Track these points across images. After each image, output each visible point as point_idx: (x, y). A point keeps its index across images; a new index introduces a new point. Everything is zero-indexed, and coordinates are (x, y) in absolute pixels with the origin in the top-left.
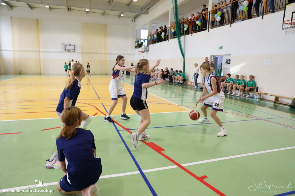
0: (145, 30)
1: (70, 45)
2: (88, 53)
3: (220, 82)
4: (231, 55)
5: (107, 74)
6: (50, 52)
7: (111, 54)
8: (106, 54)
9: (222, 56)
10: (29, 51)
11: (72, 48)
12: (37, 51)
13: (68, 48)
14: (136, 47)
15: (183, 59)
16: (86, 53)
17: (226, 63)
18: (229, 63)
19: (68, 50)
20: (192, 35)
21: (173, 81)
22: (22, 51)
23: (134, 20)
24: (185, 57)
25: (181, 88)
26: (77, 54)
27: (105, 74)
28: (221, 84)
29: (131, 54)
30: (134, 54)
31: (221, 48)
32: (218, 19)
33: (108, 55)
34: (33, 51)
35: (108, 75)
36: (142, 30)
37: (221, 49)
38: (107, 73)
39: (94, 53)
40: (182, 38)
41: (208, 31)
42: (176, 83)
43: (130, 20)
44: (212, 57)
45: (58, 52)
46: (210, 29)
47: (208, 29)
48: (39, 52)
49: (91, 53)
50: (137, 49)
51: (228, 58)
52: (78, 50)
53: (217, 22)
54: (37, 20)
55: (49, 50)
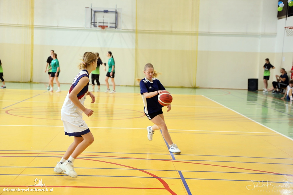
1: (106, 12)
2: (150, 32)
5: (195, 88)
6: (58, 28)
7: (209, 34)
8: (196, 34)
11: (110, 19)
12: (26, 26)
13: (100, 18)
14: (280, 15)
16: (143, 32)
19: (102, 24)
26: (123, 34)
27: (189, 88)
29: (264, 35)
30: (274, 35)
33: (200, 37)
34: (19, 26)
35: (197, 90)
38: (197, 86)
39: (164, 33)
45: (77, 30)
48: (32, 27)
49: (157, 32)
50: (283, 20)
52: (125, 24)
55: (55, 25)
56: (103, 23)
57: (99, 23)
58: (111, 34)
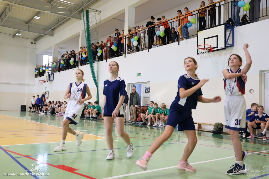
0: (49, 55)
3: (140, 112)
4: (150, 82)
9: (140, 84)
14: (36, 76)
15: (97, 88)
17: (145, 91)
18: (149, 92)
20: (106, 62)
21: (85, 116)
23: (35, 42)
24: (99, 87)
25: (94, 122)
28: (141, 114)
29: (29, 85)
30: (34, 85)
31: (139, 74)
32: (135, 43)
36: (44, 56)
37: (140, 76)
40: (95, 64)
41: (125, 57)
42: (88, 117)
43: (29, 42)
44: (130, 85)
46: (126, 54)
47: (124, 54)
50: (38, 78)
51: (147, 85)
53: (134, 46)
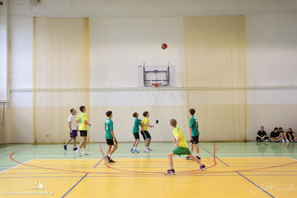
1: (156, 72)
5: (245, 141)
6: (111, 90)
7: (255, 88)
8: (245, 89)
10: (67, 90)
11: (162, 77)
12: (82, 90)
13: (151, 77)
16: (193, 89)
19: (155, 82)
22: (52, 90)
26: (173, 92)
34: (76, 90)
35: (247, 143)
39: (213, 89)
45: (130, 90)
48: (88, 90)
49: (207, 89)
52: (177, 81)
54: (87, 19)
55: (108, 86)
56: (157, 81)
57: (152, 81)
58: (162, 92)
